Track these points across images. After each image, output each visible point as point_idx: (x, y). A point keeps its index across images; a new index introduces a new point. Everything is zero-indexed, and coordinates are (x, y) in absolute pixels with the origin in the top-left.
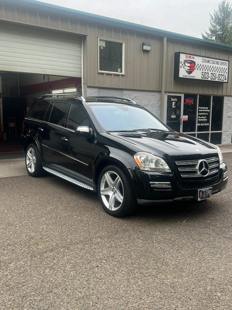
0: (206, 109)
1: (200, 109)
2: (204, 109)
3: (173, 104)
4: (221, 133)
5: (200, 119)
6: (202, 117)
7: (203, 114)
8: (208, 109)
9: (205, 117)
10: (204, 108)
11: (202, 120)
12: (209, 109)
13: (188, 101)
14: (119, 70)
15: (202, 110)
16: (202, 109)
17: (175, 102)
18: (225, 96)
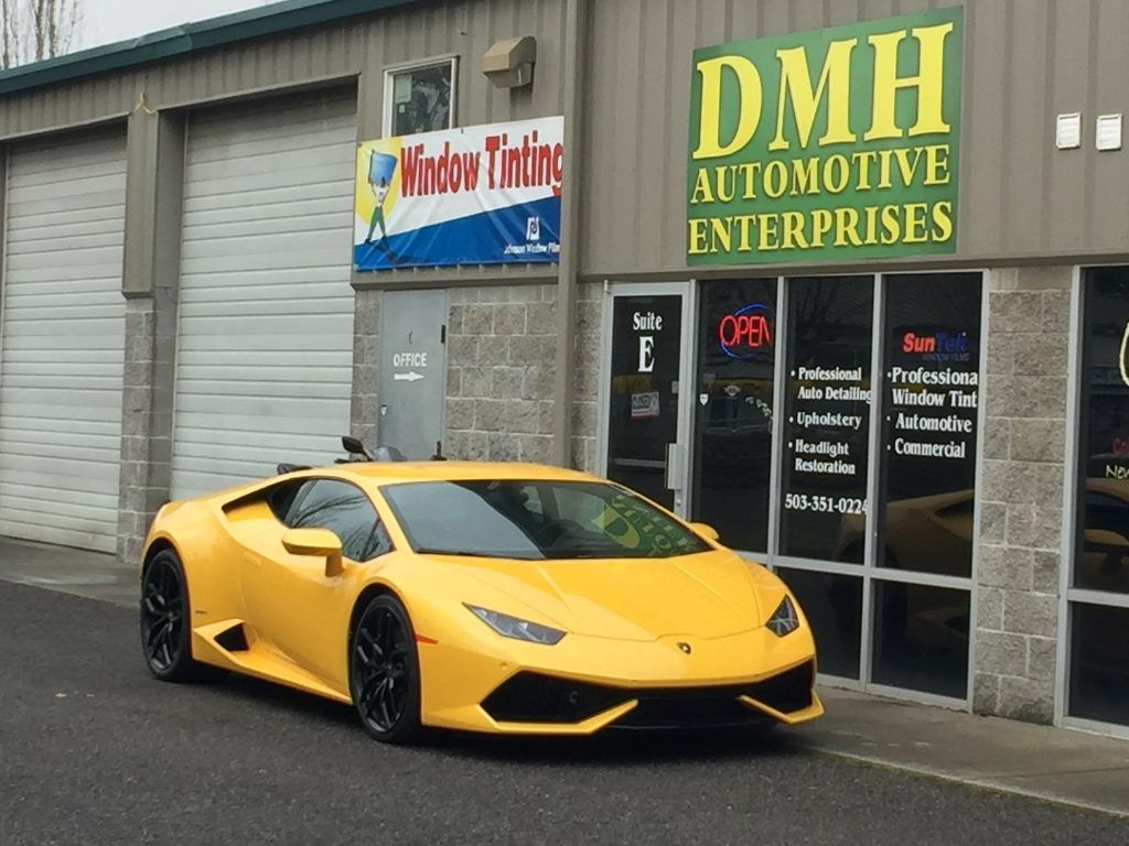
0: (846, 385)
1: (808, 384)
2: (836, 384)
3: (644, 350)
5: (807, 457)
6: (823, 448)
7: (827, 420)
8: (862, 384)
9: (844, 449)
10: (829, 376)
11: (821, 467)
13: (743, 325)
15: (818, 395)
16: (820, 384)
17: (650, 339)
18: (992, 264)
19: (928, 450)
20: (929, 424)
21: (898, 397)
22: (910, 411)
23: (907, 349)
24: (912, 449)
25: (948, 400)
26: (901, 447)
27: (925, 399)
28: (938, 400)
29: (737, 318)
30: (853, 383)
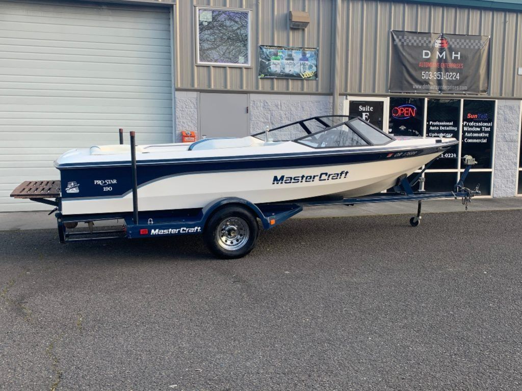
0: (448, 126)
1: (433, 126)
2: (444, 126)
4: (491, 172)
8: (453, 126)
10: (441, 124)
12: (456, 124)
13: (402, 110)
14: (241, 59)
15: (438, 128)
16: (439, 126)
17: (368, 114)
18: (498, 99)
19: (475, 141)
20: (476, 135)
21: (465, 129)
22: (469, 132)
23: (468, 117)
24: (470, 141)
25: (481, 129)
26: (466, 140)
27: (474, 129)
28: (478, 129)
29: (399, 108)
30: (451, 126)
